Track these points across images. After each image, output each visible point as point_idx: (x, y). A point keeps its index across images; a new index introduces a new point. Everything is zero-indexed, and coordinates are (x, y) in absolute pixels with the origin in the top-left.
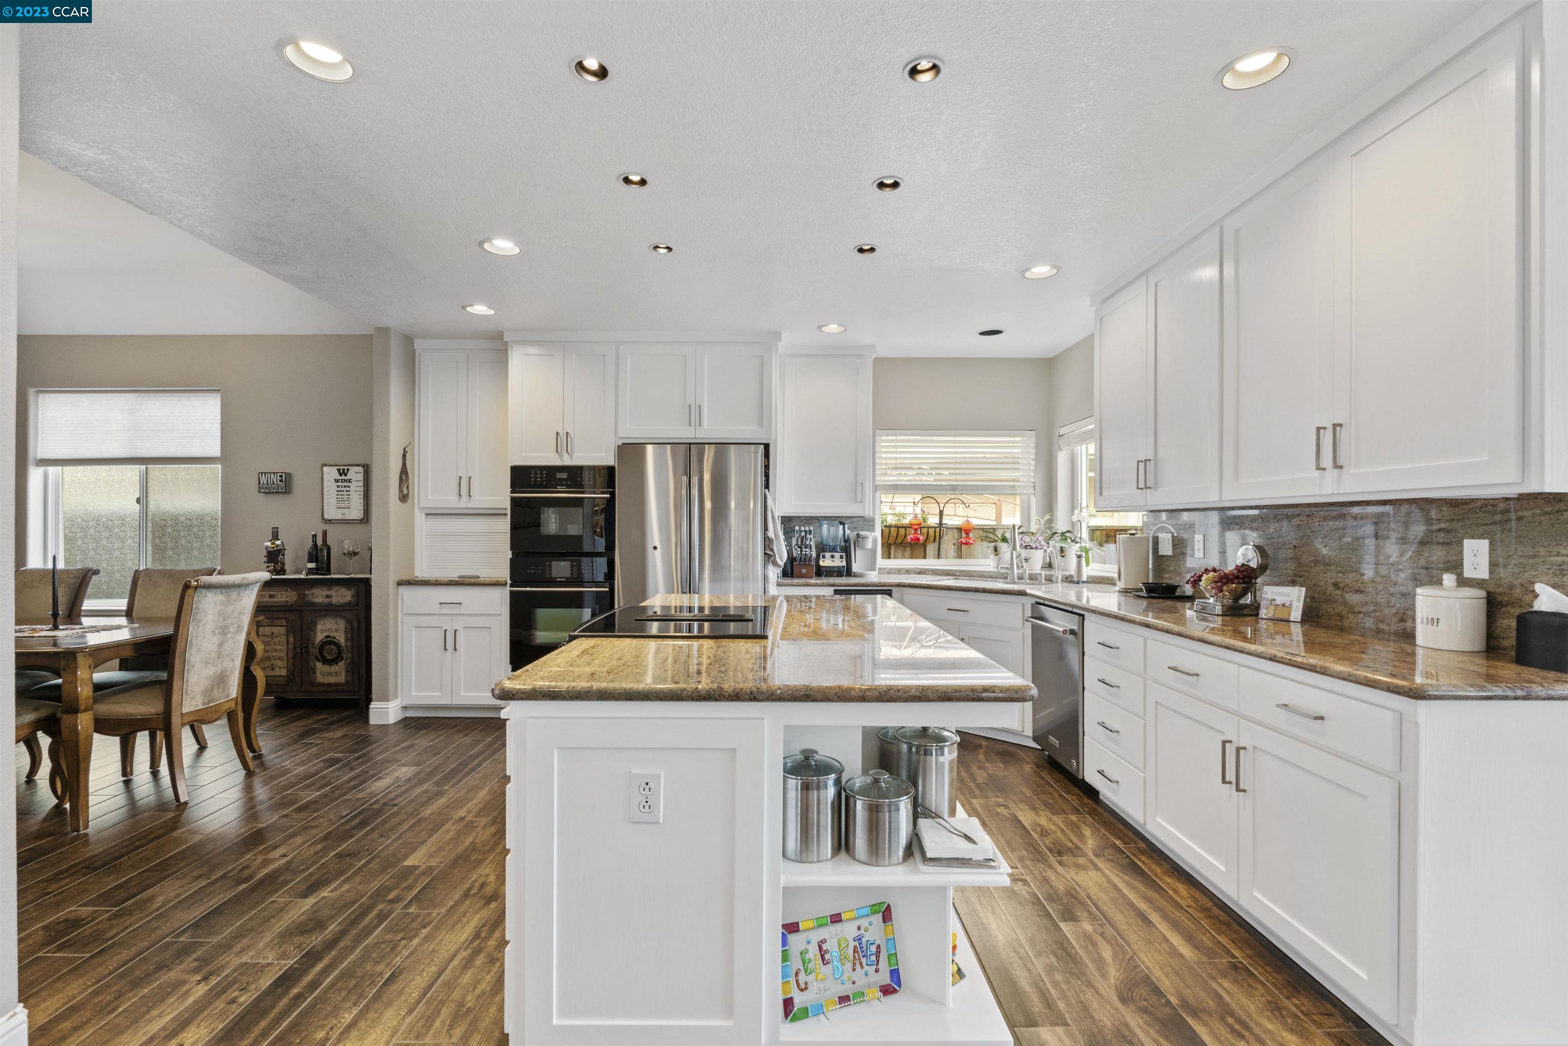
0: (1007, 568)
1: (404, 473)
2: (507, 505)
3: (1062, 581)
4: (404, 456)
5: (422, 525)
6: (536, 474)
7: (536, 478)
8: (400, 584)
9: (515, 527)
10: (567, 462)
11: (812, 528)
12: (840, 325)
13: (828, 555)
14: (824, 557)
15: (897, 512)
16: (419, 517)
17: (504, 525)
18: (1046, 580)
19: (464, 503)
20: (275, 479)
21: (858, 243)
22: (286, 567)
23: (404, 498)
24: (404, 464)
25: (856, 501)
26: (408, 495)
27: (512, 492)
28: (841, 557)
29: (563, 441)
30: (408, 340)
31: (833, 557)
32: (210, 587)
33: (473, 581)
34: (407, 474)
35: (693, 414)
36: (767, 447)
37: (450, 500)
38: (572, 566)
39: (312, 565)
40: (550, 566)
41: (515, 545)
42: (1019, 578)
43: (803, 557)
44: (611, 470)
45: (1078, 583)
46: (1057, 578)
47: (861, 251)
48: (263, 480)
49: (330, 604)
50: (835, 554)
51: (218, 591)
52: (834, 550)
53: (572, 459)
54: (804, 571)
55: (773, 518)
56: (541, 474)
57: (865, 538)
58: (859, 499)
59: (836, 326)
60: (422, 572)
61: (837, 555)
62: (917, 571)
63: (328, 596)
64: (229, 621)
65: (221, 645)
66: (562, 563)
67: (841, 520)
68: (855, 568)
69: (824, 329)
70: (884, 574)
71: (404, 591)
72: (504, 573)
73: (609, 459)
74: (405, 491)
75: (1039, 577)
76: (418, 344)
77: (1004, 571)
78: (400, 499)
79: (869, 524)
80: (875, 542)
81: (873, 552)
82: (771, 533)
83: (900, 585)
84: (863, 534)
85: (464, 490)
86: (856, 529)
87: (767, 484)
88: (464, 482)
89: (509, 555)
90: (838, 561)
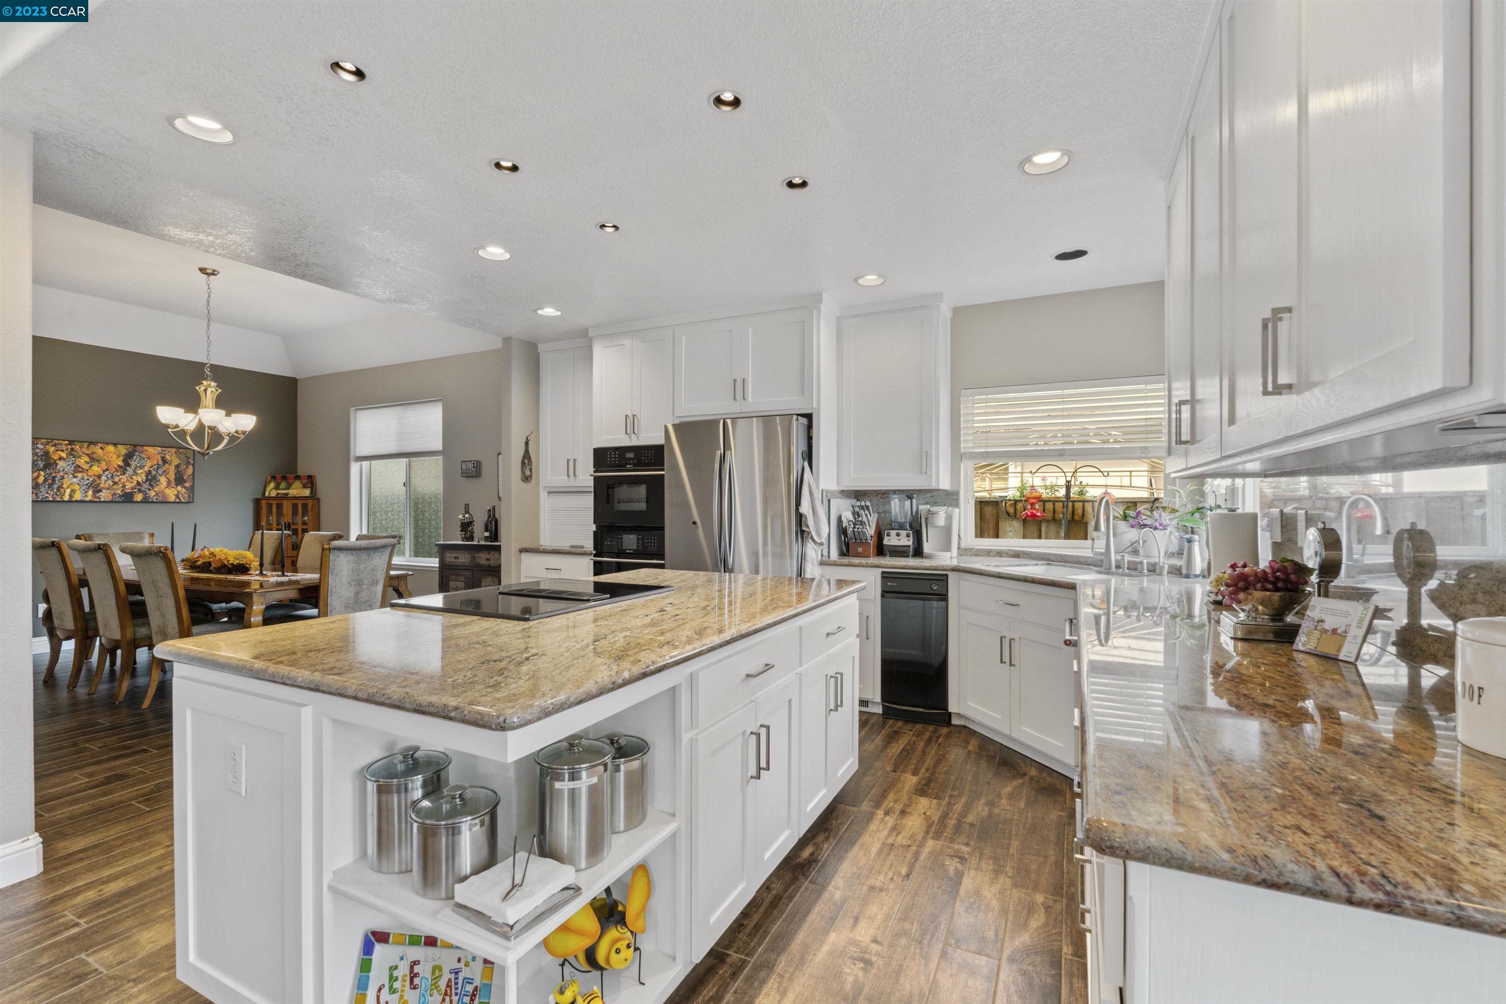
0: (1101, 554)
1: (527, 456)
2: (590, 482)
3: (1168, 573)
4: (527, 443)
5: (546, 502)
6: (611, 454)
7: (611, 458)
8: (523, 550)
9: (597, 503)
10: (635, 442)
11: (868, 503)
12: (879, 276)
13: (893, 533)
14: (888, 535)
15: (1048, 483)
16: (543, 494)
17: (589, 501)
18: (1149, 571)
19: (572, 482)
20: (470, 466)
21: (786, 176)
22: (475, 535)
23: (526, 479)
24: (527, 451)
25: (921, 473)
26: (531, 476)
27: (595, 472)
28: (908, 536)
29: (631, 423)
30: (531, 346)
31: (898, 535)
32: (339, 549)
33: (579, 550)
34: (529, 459)
35: (738, 387)
36: (809, 417)
37: (562, 481)
38: (638, 539)
39: (487, 534)
40: (621, 539)
41: (597, 518)
42: (1118, 567)
43: (857, 534)
45: (1187, 576)
46: (1162, 568)
47: (791, 185)
48: (464, 467)
49: (489, 566)
50: (901, 532)
51: (349, 552)
52: (901, 527)
53: (638, 439)
54: (860, 550)
55: (811, 494)
56: (615, 454)
57: (933, 513)
58: (924, 471)
59: (876, 277)
60: (546, 541)
61: (903, 533)
62: (1010, 553)
63: (488, 560)
64: (363, 576)
65: (357, 594)
66: (631, 536)
67: (909, 495)
68: (927, 548)
69: (860, 281)
70: (971, 555)
71: (525, 557)
72: (589, 544)
74: (528, 473)
75: (1139, 566)
76: (541, 348)
77: (1099, 557)
78: (522, 480)
79: (951, 498)
80: (949, 518)
81: (947, 530)
82: (805, 508)
83: (955, 569)
84: (934, 509)
85: (571, 473)
86: (935, 504)
87: (809, 455)
88: (571, 463)
89: (594, 528)
90: (904, 540)
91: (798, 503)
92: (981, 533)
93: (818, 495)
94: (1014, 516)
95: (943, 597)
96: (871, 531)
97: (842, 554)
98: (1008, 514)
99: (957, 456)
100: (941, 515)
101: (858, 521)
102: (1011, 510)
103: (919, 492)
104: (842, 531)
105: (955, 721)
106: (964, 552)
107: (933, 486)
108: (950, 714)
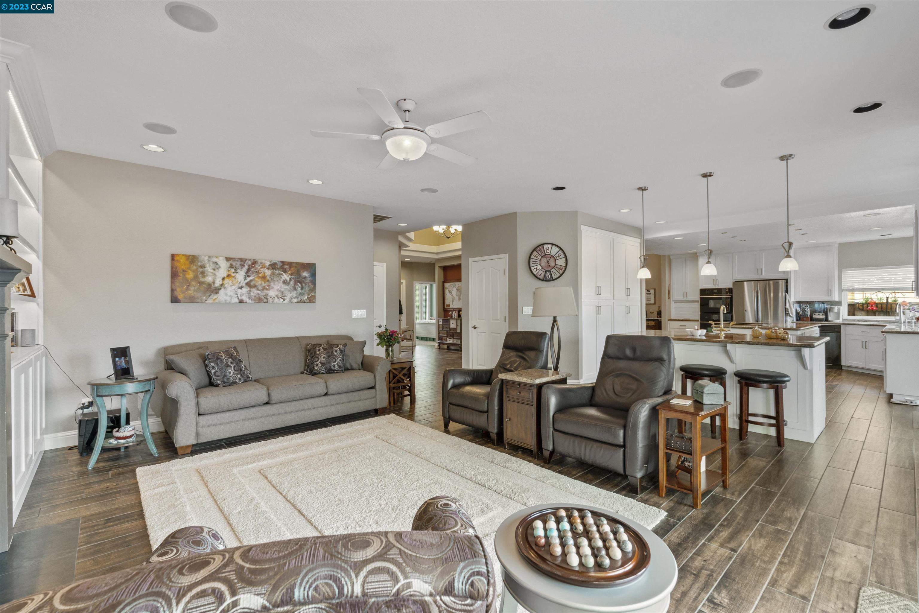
1: (669, 291)
2: (699, 299)
4: (669, 287)
5: (673, 305)
7: (707, 292)
8: (669, 320)
9: (702, 305)
10: (717, 287)
11: (808, 305)
13: (817, 314)
14: (815, 315)
16: (672, 303)
17: (698, 305)
19: (685, 299)
23: (669, 298)
25: (828, 296)
27: (700, 296)
29: (715, 282)
30: (669, 256)
31: (819, 315)
35: (759, 271)
36: (787, 280)
37: (681, 298)
40: (712, 316)
41: (701, 310)
43: (803, 314)
44: (732, 289)
52: (820, 312)
54: (805, 319)
55: (789, 302)
56: (709, 291)
57: (833, 308)
60: (673, 317)
61: (821, 314)
66: (716, 315)
67: (823, 302)
68: (830, 319)
70: (847, 320)
71: (669, 322)
72: (698, 318)
73: (731, 286)
76: (671, 257)
79: (839, 303)
80: (839, 310)
81: (838, 313)
82: (788, 306)
83: (843, 324)
84: (832, 307)
85: (685, 296)
86: (832, 305)
87: (787, 291)
88: (685, 294)
89: (700, 313)
90: (822, 316)
91: (785, 305)
92: (849, 314)
93: (791, 302)
94: (863, 310)
95: (839, 332)
96: (809, 313)
97: (797, 320)
98: (859, 309)
99: (841, 290)
100: (836, 309)
101: (803, 310)
102: (861, 308)
103: (826, 301)
104: (797, 313)
105: (843, 368)
106: (843, 320)
107: (833, 300)
108: (842, 366)
